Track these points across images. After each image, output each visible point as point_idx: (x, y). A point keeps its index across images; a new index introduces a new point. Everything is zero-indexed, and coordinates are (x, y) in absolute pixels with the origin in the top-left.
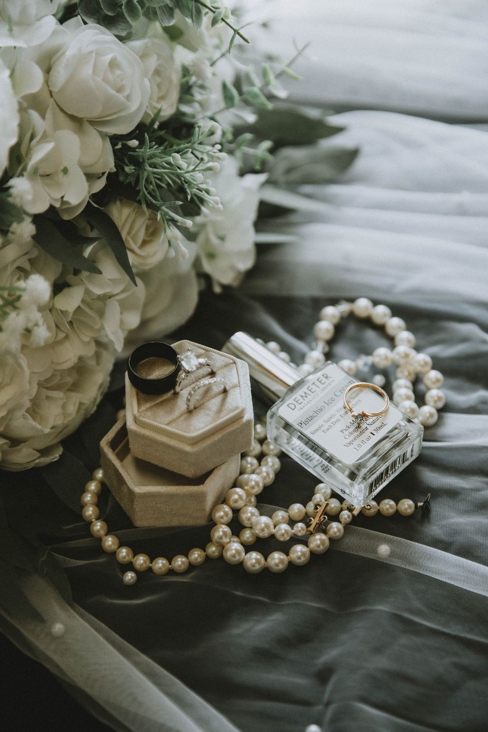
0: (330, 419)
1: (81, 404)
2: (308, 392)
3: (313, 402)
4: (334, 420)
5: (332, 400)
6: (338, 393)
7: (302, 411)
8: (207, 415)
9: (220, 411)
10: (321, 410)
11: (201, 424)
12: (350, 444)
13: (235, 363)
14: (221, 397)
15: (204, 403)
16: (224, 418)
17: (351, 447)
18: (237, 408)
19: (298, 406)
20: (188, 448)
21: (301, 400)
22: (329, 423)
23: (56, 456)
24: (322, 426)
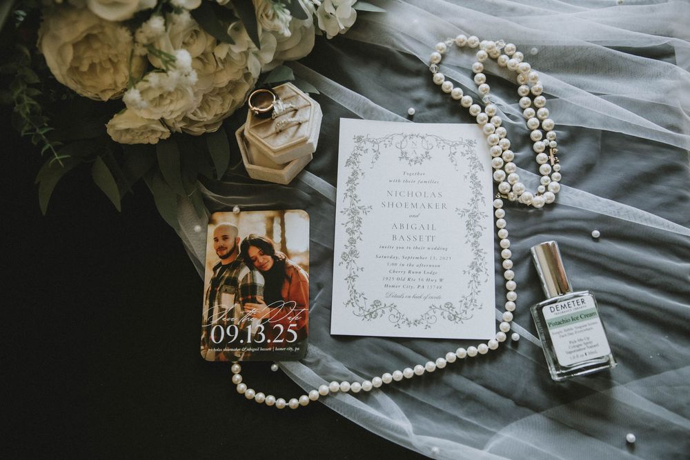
0: (568, 330)
1: (234, 101)
2: (567, 305)
3: (567, 313)
4: (571, 332)
5: (577, 318)
6: (582, 316)
7: (557, 316)
8: (286, 137)
9: (293, 136)
10: (567, 321)
11: (281, 142)
12: (570, 353)
13: (310, 105)
14: (295, 128)
15: (286, 129)
16: (296, 140)
17: (569, 355)
18: (303, 136)
19: (556, 311)
20: (272, 154)
21: (560, 308)
22: (566, 333)
23: (215, 129)
24: (561, 332)
